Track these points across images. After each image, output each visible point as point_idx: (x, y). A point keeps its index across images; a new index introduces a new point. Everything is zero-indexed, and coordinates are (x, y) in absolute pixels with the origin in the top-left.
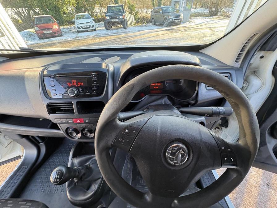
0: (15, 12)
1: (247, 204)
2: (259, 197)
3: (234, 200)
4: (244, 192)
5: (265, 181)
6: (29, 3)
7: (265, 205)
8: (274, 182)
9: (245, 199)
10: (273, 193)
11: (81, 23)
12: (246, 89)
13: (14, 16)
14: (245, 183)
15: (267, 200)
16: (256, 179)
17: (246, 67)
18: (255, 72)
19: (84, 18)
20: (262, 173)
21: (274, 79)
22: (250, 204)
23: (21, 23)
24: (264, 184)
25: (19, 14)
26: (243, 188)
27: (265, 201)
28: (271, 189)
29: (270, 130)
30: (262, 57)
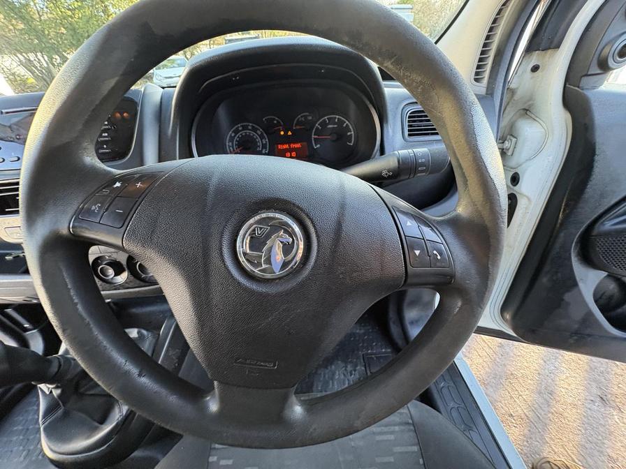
0: (20, 61)
1: (556, 450)
2: (583, 431)
3: (525, 443)
4: (548, 421)
5: (595, 391)
6: (50, 39)
7: (601, 449)
8: (615, 390)
9: (551, 438)
10: (616, 417)
11: (166, 78)
12: (512, 155)
13: (15, 70)
14: (548, 399)
15: (604, 435)
16: (573, 386)
17: (501, 92)
18: (527, 110)
19: (174, 67)
20: (586, 371)
21: (568, 116)
22: (565, 449)
23: (32, 83)
24: (592, 398)
25: (28, 65)
26: (544, 411)
27: (600, 438)
28: (610, 407)
29: (579, 245)
30: (535, 69)
